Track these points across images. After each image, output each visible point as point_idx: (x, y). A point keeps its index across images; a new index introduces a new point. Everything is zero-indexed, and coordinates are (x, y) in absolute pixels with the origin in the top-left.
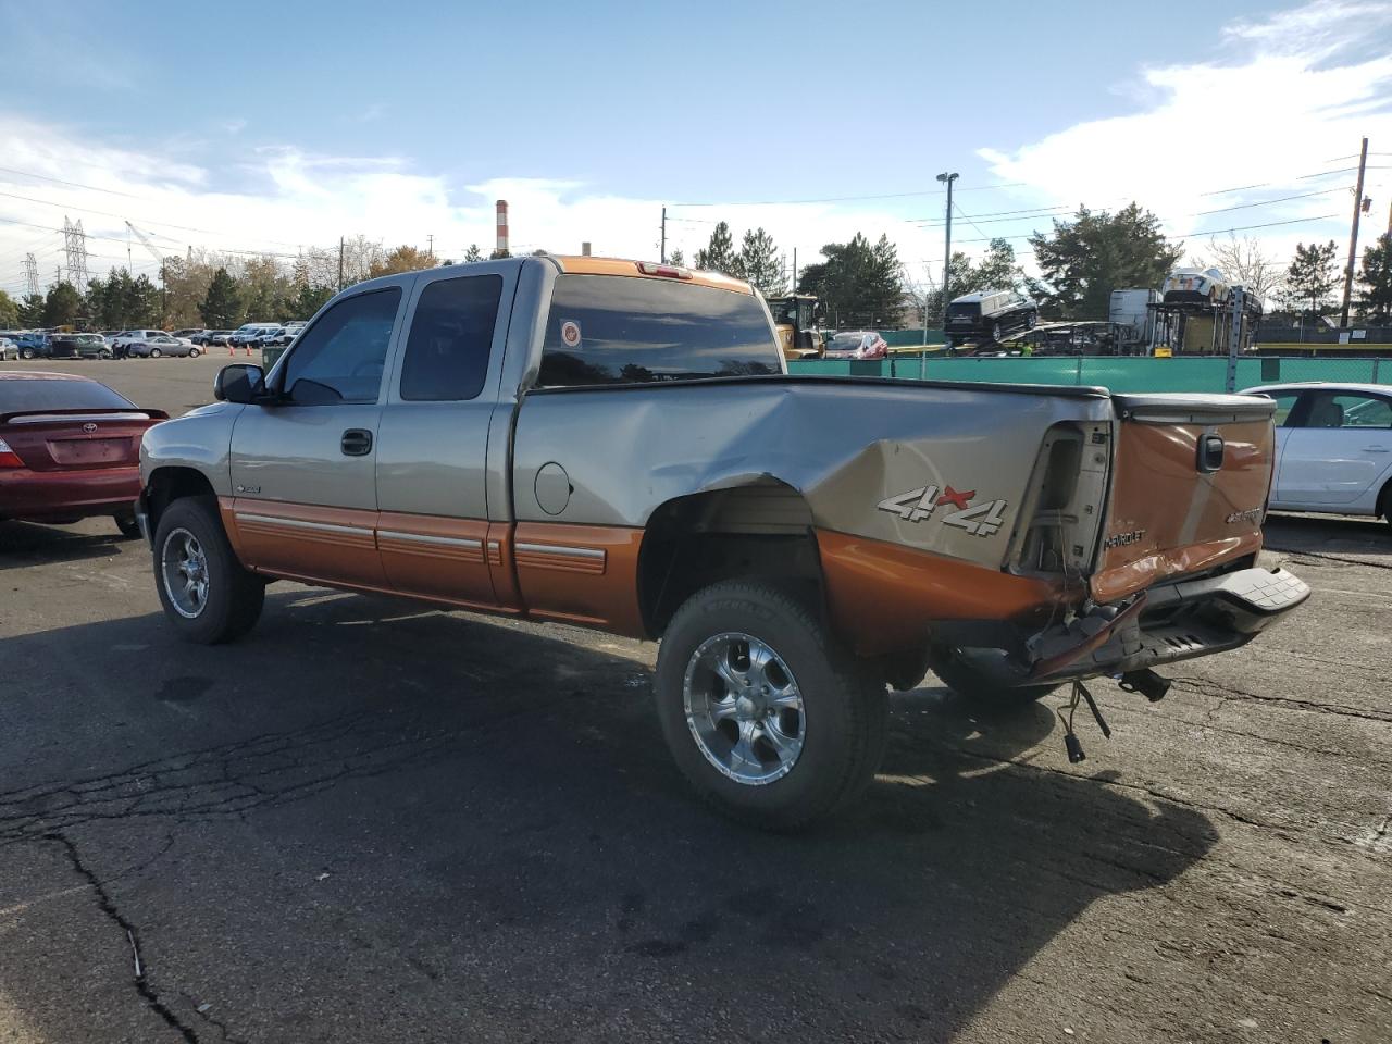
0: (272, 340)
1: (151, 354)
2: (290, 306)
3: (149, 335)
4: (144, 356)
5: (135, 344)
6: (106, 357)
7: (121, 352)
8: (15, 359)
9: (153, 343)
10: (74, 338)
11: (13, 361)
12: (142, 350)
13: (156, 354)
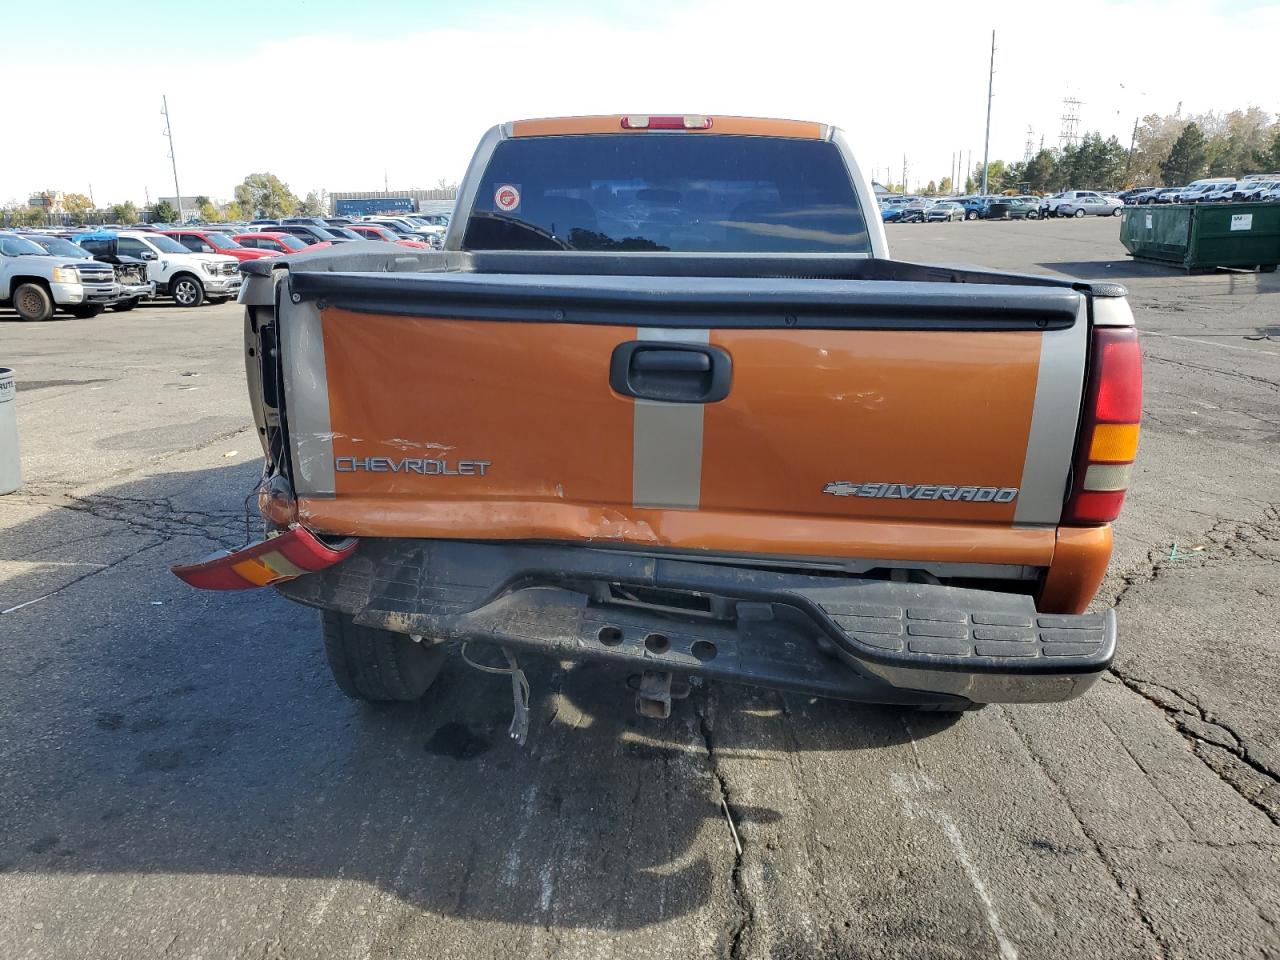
0: (1219, 196)
1: (1075, 214)
2: (1257, 158)
3: (1079, 195)
4: (1069, 216)
5: (1063, 205)
6: (1033, 218)
7: (1046, 213)
8: (960, 220)
9: (1081, 203)
10: (1009, 201)
11: (959, 222)
12: (1068, 210)
13: (1080, 214)
